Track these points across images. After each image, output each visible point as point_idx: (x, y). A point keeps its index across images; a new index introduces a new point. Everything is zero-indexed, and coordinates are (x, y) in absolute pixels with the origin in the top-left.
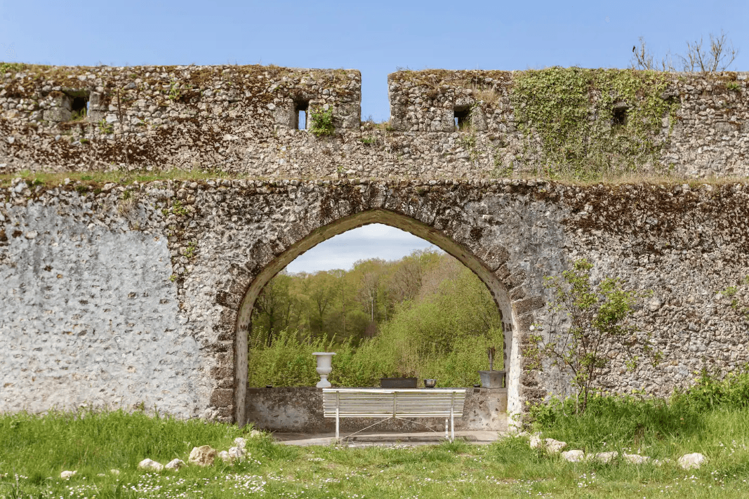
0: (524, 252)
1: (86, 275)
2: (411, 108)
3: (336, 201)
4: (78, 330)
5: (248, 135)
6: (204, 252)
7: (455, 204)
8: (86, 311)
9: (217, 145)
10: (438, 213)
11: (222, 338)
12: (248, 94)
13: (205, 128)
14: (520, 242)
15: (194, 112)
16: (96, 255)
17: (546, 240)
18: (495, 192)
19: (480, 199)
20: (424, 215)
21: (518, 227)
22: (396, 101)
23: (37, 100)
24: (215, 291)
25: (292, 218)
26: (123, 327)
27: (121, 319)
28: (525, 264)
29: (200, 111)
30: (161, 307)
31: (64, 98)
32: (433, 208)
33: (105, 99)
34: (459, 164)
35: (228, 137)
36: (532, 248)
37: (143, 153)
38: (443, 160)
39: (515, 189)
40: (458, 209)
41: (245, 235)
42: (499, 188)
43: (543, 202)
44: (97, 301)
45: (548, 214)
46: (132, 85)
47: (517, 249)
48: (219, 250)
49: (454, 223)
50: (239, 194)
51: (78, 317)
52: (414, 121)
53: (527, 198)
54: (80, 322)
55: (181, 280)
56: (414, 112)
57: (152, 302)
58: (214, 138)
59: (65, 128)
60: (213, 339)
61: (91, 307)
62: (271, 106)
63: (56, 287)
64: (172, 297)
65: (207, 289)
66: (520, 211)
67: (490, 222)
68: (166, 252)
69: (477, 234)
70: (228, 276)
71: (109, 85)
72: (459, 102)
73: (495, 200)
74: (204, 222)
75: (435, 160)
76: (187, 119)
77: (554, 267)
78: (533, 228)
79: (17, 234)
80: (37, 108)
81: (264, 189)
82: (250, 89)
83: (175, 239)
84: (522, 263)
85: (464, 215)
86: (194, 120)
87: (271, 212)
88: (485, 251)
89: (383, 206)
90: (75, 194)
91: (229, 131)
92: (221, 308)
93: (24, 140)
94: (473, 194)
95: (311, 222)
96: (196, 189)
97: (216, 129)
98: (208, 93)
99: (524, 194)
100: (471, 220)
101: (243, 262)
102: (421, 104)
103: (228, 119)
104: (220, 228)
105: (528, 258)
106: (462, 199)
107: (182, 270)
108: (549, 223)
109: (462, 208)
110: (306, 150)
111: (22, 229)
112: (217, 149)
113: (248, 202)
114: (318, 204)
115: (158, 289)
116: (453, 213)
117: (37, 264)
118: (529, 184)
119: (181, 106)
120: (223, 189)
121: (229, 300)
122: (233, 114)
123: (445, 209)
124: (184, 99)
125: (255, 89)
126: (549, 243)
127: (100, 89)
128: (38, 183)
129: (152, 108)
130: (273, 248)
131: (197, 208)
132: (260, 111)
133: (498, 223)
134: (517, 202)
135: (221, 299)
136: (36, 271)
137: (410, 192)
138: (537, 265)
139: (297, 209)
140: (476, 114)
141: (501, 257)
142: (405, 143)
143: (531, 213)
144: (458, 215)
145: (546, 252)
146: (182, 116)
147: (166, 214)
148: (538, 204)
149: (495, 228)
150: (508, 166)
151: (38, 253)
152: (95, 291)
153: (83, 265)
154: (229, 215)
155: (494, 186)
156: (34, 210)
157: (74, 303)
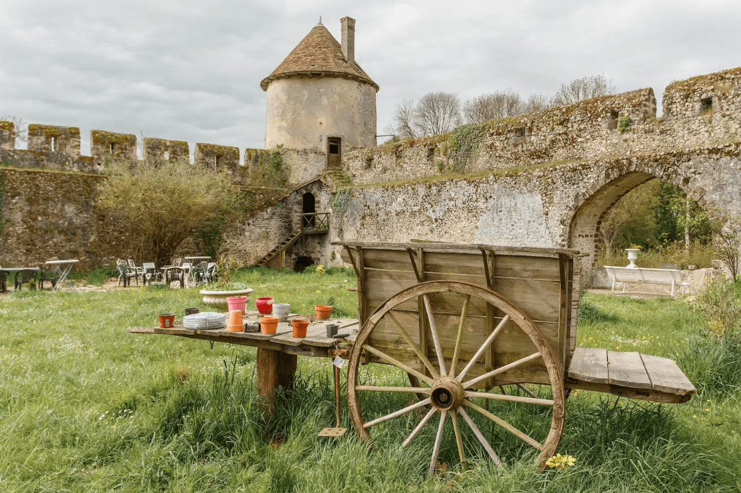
0: (715, 190)
1: (513, 213)
2: (674, 106)
3: (613, 170)
4: (511, 237)
5: (588, 137)
6: (555, 200)
7: (674, 164)
8: (513, 229)
9: (574, 144)
10: (664, 171)
11: (563, 241)
12: (589, 115)
13: (570, 136)
14: (713, 184)
15: (565, 129)
16: (516, 205)
17: (730, 181)
18: (698, 155)
19: (689, 160)
20: (657, 173)
21: (712, 174)
22: (665, 104)
23: (506, 135)
24: (560, 219)
25: (592, 181)
26: (526, 236)
27: (525, 233)
28: (715, 197)
29: (568, 128)
30: (539, 227)
31: (516, 132)
32: (662, 168)
33: (531, 130)
34: (701, 136)
35: (579, 140)
36: (720, 187)
37: (544, 153)
38: (691, 135)
39: (710, 152)
40: (676, 167)
41: (572, 191)
42: (700, 152)
43: (729, 158)
44: (517, 224)
45: (732, 164)
46: (541, 120)
47: (711, 188)
48: (562, 199)
49: (674, 176)
50: (569, 171)
51: (511, 231)
52: (675, 114)
53: (718, 156)
54: (512, 233)
55: (547, 214)
56: (676, 108)
57: (536, 224)
58: (573, 140)
59: (516, 145)
60: (560, 241)
61: (515, 227)
62: (599, 119)
63: (504, 218)
64: (543, 222)
65: (557, 218)
66: (713, 165)
67: (694, 173)
68: (541, 201)
69: (686, 181)
70: (565, 211)
71: (532, 123)
72: (704, 96)
73: (698, 159)
74: (555, 186)
75: (686, 136)
76: (563, 133)
77: (735, 198)
78: (722, 175)
79: (491, 197)
80: (506, 138)
81: (580, 168)
82: (590, 112)
83: (544, 195)
84: (714, 196)
85: (679, 170)
86: (566, 133)
87: (583, 179)
88: (691, 190)
89: (635, 170)
90: (508, 178)
91: (580, 137)
92: (562, 227)
93: (502, 154)
94: (685, 157)
95: (600, 182)
96: (552, 171)
97: (575, 136)
98: (572, 118)
99: (717, 154)
100: (683, 173)
101: (571, 204)
102: (679, 102)
103: (580, 130)
104: (561, 189)
105: (717, 193)
106: (678, 161)
107: (547, 210)
108: (732, 170)
109: (678, 166)
110: (615, 141)
111: (492, 195)
112: (574, 147)
113: (573, 175)
114: (604, 172)
115: (538, 218)
116: (673, 170)
117: (497, 209)
118: (719, 147)
119: (561, 127)
120: (563, 169)
121: (566, 223)
122: (582, 127)
123: (669, 168)
124: (561, 124)
125: (593, 112)
126: (732, 183)
127: (528, 125)
128: (497, 175)
129: (548, 131)
130: (584, 196)
131: (552, 180)
132: (594, 123)
133: (699, 173)
134: (712, 160)
135: (562, 222)
136: (497, 212)
137: (650, 161)
138: (724, 197)
139: (595, 175)
140: (715, 102)
141: (701, 193)
142: (668, 128)
143: (721, 165)
144: (675, 172)
145: (729, 189)
146: (561, 132)
147: (541, 184)
148: (725, 159)
149: (697, 176)
150: (733, 132)
151: (497, 205)
152: (516, 220)
153: (512, 209)
154: (565, 182)
155: (698, 152)
156: (496, 186)
157: (509, 226)
